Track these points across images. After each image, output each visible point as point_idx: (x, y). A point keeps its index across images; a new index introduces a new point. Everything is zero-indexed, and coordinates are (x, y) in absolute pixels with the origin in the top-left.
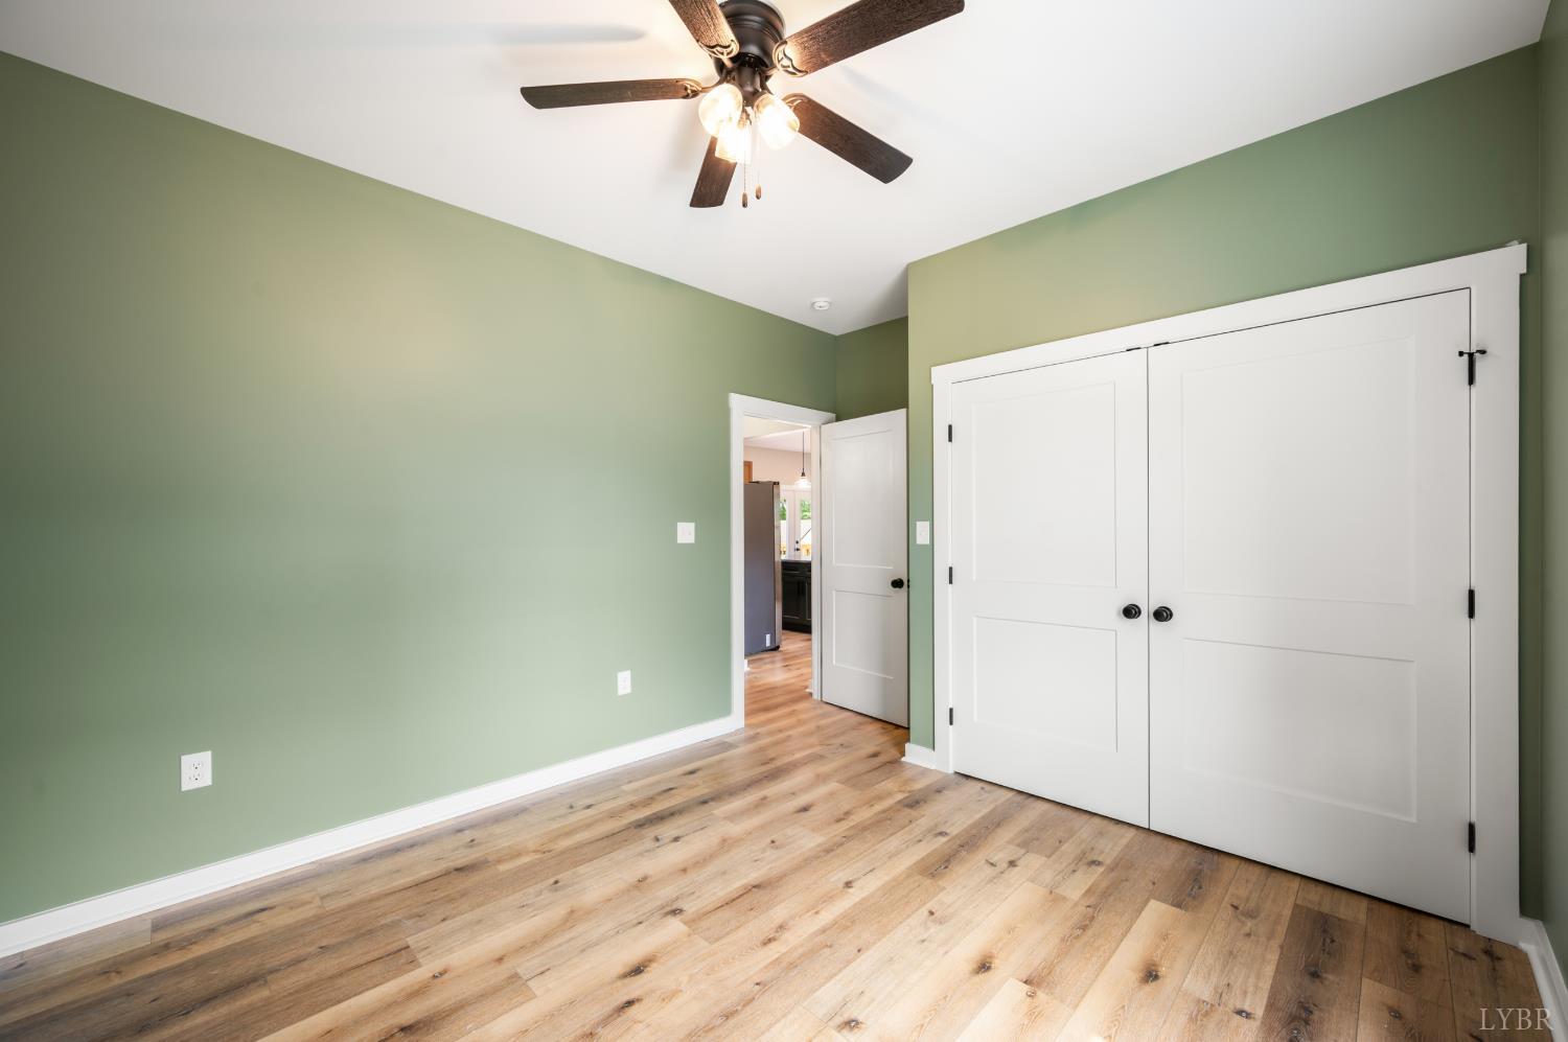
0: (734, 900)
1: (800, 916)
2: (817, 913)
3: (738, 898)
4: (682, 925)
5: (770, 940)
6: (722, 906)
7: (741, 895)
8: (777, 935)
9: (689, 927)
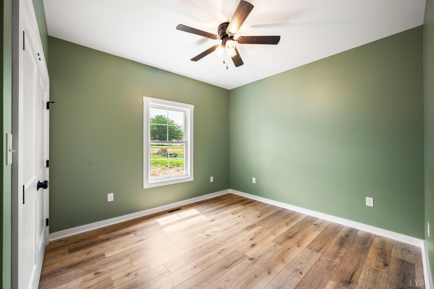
0: (234, 262)
1: (214, 256)
2: (209, 257)
3: (233, 263)
4: (247, 255)
5: (223, 250)
6: (237, 260)
7: (231, 264)
8: (221, 251)
9: (245, 254)
